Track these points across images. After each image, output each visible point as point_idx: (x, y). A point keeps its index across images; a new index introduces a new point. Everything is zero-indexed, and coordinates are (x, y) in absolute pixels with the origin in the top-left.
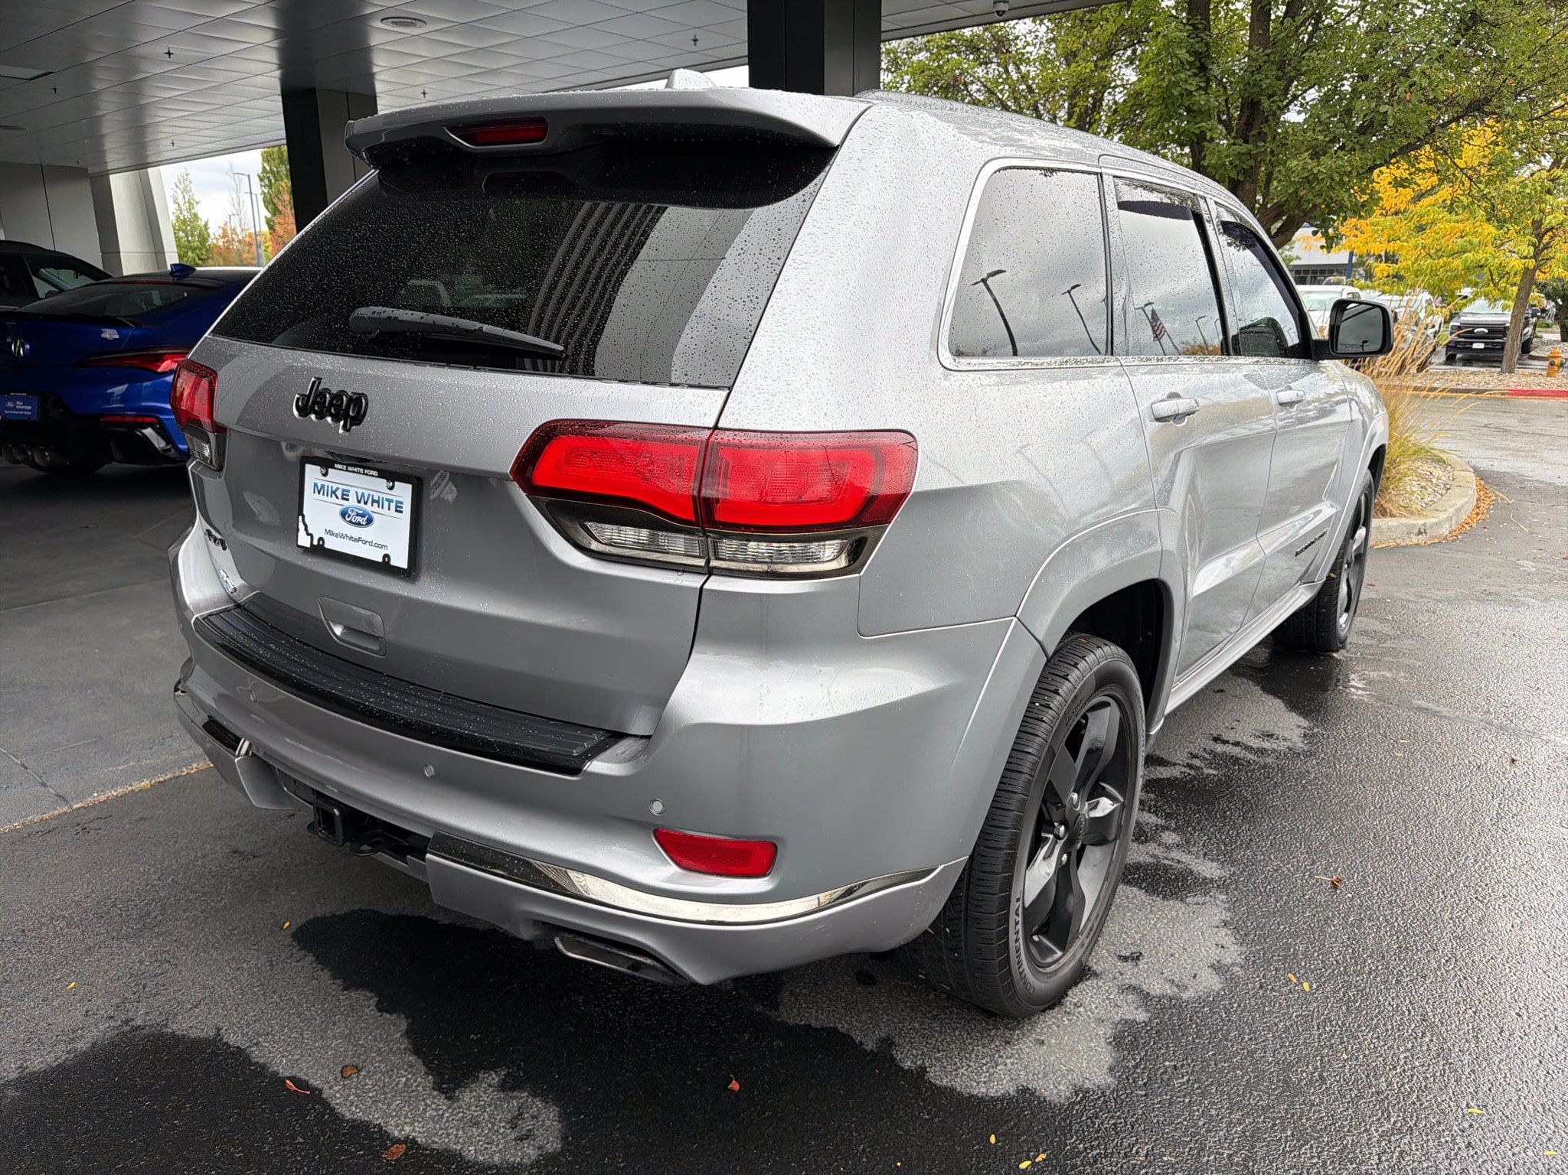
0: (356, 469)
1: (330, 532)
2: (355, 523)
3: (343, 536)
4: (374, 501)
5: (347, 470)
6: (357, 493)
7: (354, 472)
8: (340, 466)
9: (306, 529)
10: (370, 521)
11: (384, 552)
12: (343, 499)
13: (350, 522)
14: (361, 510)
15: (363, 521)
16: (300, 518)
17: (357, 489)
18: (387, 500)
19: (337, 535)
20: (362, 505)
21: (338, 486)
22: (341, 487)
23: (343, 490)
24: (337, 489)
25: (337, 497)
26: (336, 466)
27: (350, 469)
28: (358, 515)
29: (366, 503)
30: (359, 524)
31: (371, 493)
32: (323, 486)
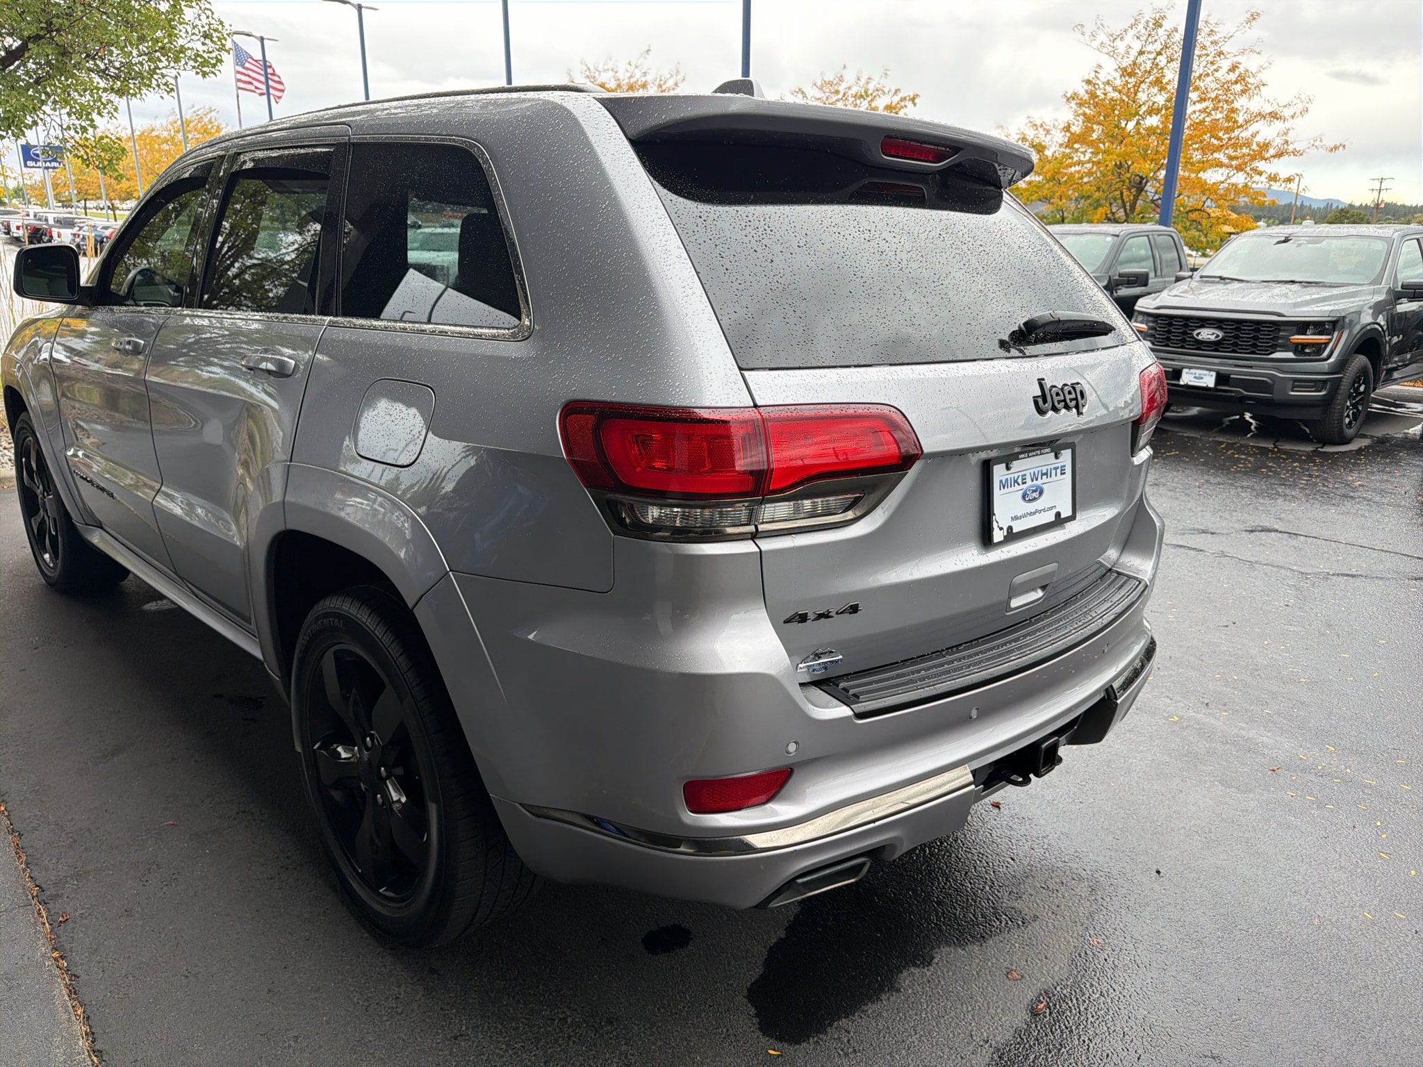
0: (1034, 453)
1: (1015, 518)
2: (1032, 500)
4: (1043, 475)
5: (1029, 457)
7: (1034, 456)
8: (1023, 456)
10: (1041, 493)
11: (1054, 512)
13: (1029, 500)
14: (1034, 487)
15: (1035, 495)
21: (1018, 474)
25: (1019, 484)
26: (1020, 457)
27: (1030, 454)
29: (1037, 480)
30: (1035, 499)
31: (1040, 469)
32: (1007, 480)
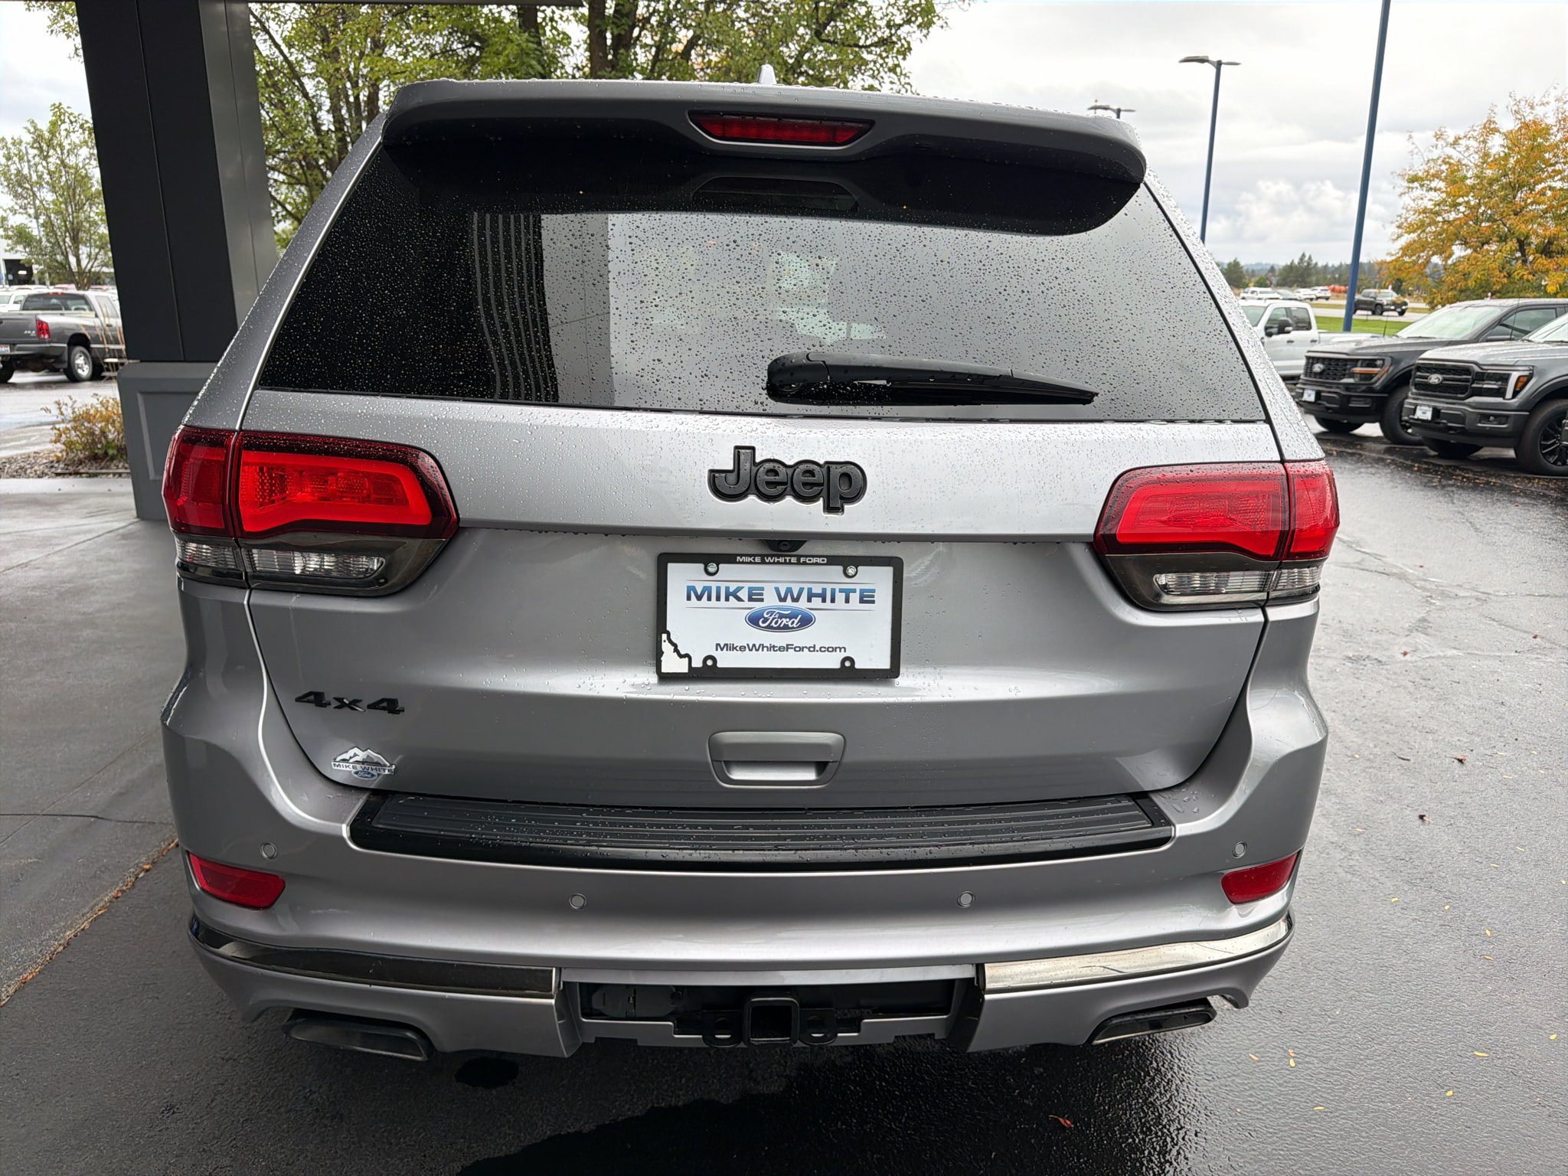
2: (778, 628)
3: (754, 648)
6: (777, 590)
9: (676, 650)
10: (806, 621)
12: (750, 599)
13: (768, 627)
14: (787, 609)
15: (793, 623)
16: (664, 636)
17: (777, 585)
18: (841, 591)
19: (742, 649)
20: (789, 603)
22: (747, 585)
23: (750, 589)
24: (739, 589)
28: (781, 616)
